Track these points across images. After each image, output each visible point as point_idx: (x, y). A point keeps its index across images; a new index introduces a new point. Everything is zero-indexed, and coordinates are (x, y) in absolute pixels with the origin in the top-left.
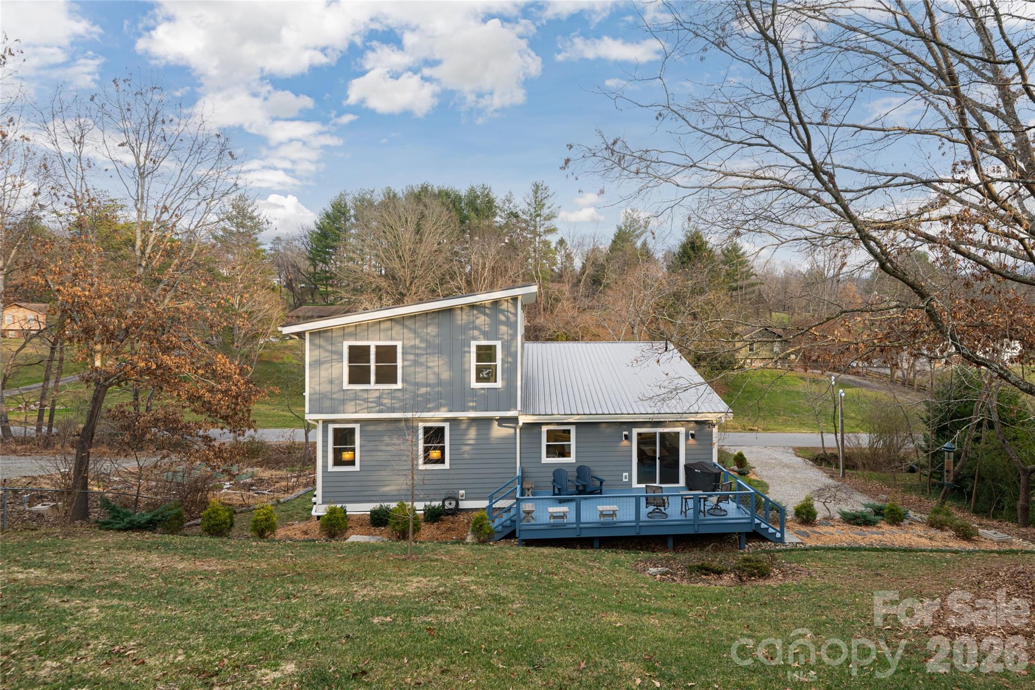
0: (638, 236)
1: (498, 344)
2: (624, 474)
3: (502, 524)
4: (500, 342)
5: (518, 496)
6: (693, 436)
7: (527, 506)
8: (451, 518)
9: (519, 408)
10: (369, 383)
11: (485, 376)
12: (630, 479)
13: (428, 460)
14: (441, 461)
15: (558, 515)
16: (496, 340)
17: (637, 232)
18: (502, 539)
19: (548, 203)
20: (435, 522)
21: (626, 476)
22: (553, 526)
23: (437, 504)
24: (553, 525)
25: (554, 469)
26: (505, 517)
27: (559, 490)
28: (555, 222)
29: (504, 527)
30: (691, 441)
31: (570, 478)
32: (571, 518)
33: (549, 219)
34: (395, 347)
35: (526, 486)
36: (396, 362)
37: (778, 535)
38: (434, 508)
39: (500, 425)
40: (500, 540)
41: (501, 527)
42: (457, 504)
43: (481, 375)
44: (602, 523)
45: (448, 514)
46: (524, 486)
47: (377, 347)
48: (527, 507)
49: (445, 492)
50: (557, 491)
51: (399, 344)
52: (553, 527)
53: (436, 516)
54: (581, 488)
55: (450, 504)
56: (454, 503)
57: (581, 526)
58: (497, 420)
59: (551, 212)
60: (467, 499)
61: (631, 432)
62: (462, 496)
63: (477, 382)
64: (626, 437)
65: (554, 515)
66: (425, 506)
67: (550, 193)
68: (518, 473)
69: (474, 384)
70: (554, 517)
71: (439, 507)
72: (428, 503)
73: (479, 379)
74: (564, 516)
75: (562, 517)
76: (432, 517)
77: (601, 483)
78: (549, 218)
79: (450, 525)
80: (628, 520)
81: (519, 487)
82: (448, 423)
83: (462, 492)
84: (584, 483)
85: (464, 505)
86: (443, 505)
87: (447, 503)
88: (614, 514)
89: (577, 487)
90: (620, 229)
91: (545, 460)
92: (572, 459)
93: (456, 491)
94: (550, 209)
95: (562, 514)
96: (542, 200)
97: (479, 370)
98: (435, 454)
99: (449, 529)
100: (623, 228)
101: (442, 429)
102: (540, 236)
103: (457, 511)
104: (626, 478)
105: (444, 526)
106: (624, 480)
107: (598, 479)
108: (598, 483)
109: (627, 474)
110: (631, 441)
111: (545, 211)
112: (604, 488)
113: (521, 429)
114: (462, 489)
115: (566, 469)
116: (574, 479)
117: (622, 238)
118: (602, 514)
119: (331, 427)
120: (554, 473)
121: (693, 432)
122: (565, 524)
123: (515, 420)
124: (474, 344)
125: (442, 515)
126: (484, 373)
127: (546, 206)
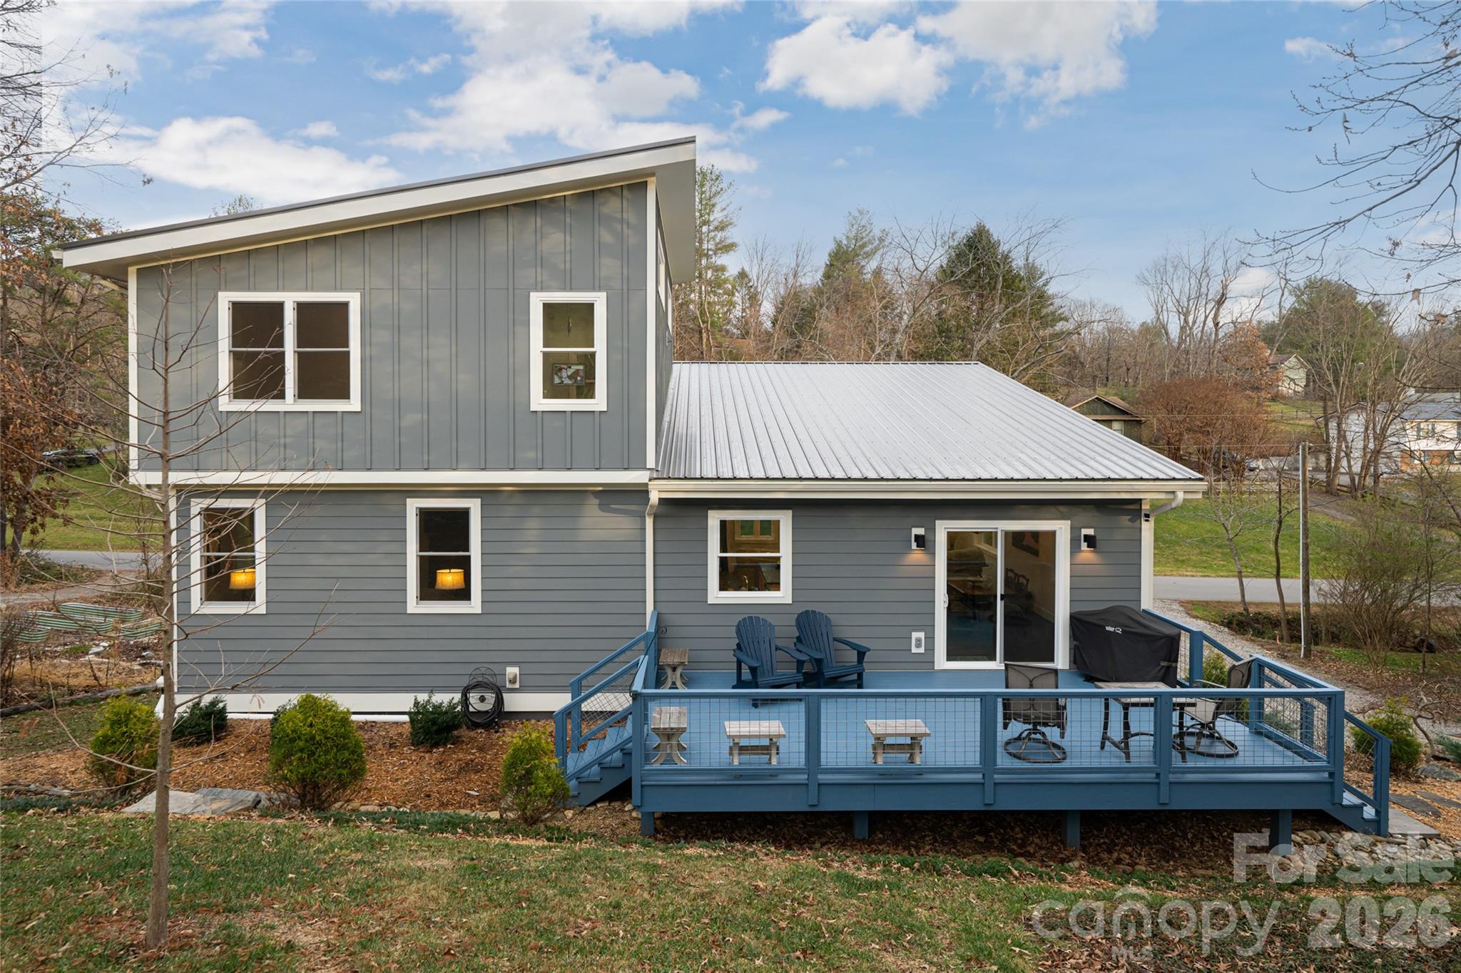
0: (869, 255)
1: (599, 301)
2: (915, 635)
3: (599, 762)
4: (603, 295)
5: (638, 686)
6: (1090, 541)
7: (665, 716)
8: (480, 734)
9: (651, 463)
10: (281, 396)
11: (567, 381)
12: (930, 649)
13: (429, 590)
14: (462, 594)
15: (755, 742)
16: (594, 290)
17: (867, 249)
18: (601, 800)
19: (720, 202)
20: (436, 745)
21: (919, 640)
22: (740, 777)
23: (443, 698)
24: (738, 774)
25: (741, 618)
26: (612, 738)
27: (753, 670)
28: (731, 235)
29: (604, 769)
30: (1086, 553)
31: (780, 643)
32: (793, 754)
33: (722, 229)
34: (345, 306)
35: (668, 658)
36: (347, 346)
37: (1369, 812)
38: (437, 707)
39: (603, 507)
40: (594, 804)
41: (596, 768)
42: (499, 701)
43: (557, 380)
44: (884, 773)
45: (476, 726)
46: (663, 660)
47: (301, 307)
48: (665, 718)
49: (469, 669)
50: (746, 674)
51: (354, 300)
52: (738, 780)
53: (438, 732)
54: (808, 668)
55: (482, 699)
56: (491, 697)
57: (822, 778)
58: (596, 493)
59: (726, 216)
60: (523, 689)
61: (932, 529)
62: (513, 681)
63: (545, 396)
64: (920, 541)
65: (743, 743)
66: (416, 704)
67: (724, 185)
68: (650, 626)
69: (539, 402)
70: (743, 749)
71: (452, 706)
72: (423, 697)
73: (552, 390)
74: (769, 747)
75: (765, 749)
76: (427, 732)
77: (861, 654)
78: (721, 227)
79: (474, 754)
80: (960, 764)
81: (644, 661)
82: (478, 501)
83: (512, 671)
84: (818, 656)
85: (517, 702)
86: (465, 702)
87: (474, 698)
88: (914, 743)
89: (800, 663)
90: (839, 245)
91: (716, 595)
92: (783, 595)
93: (496, 668)
94: (725, 213)
95: (766, 742)
96: (710, 198)
97: (552, 366)
98: (449, 578)
99: (467, 768)
100: (845, 242)
101: (462, 516)
102: (708, 256)
103: (498, 718)
104: (918, 646)
105: (458, 757)
106: (914, 650)
107: (853, 646)
108: (852, 656)
109: (921, 635)
110: (932, 554)
111: (717, 216)
112: (868, 670)
113: (656, 517)
114: (512, 664)
115: (770, 619)
116: (790, 644)
117: (842, 259)
118: (880, 744)
119: (197, 505)
120: (739, 630)
121: (1090, 532)
122: (775, 773)
123: (640, 492)
124: (537, 301)
125: (457, 727)
126: (564, 374)
127: (717, 209)
